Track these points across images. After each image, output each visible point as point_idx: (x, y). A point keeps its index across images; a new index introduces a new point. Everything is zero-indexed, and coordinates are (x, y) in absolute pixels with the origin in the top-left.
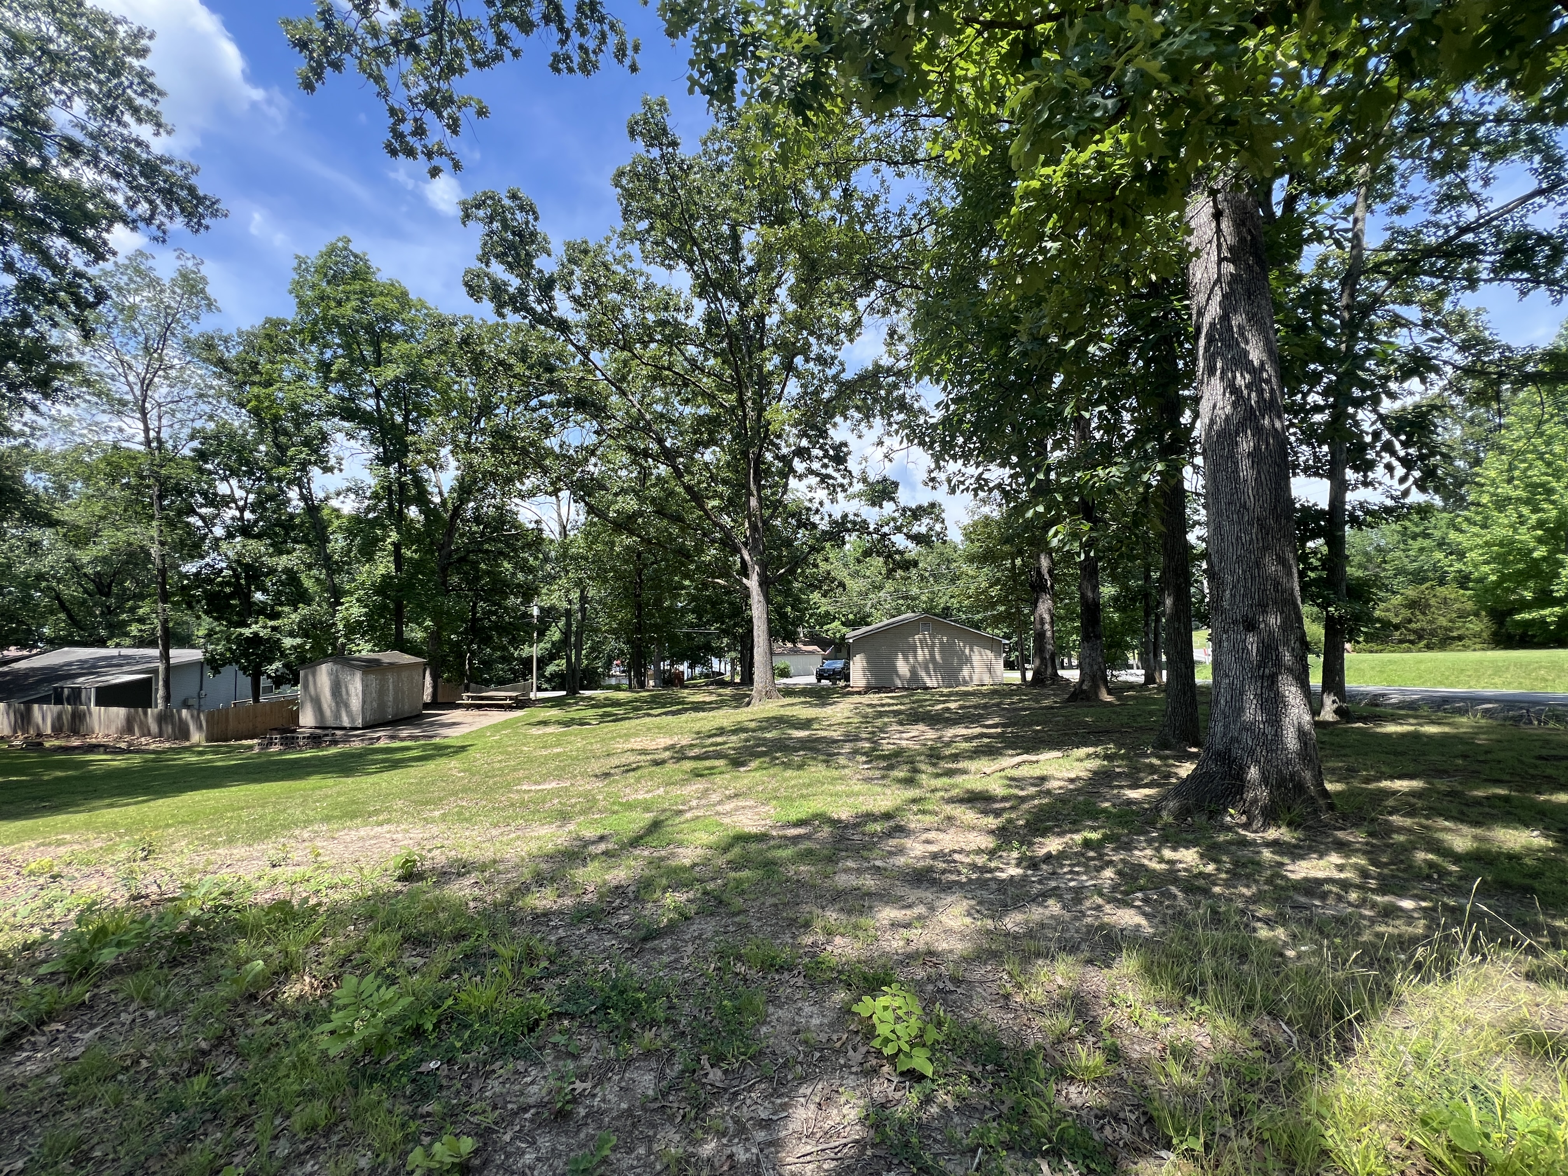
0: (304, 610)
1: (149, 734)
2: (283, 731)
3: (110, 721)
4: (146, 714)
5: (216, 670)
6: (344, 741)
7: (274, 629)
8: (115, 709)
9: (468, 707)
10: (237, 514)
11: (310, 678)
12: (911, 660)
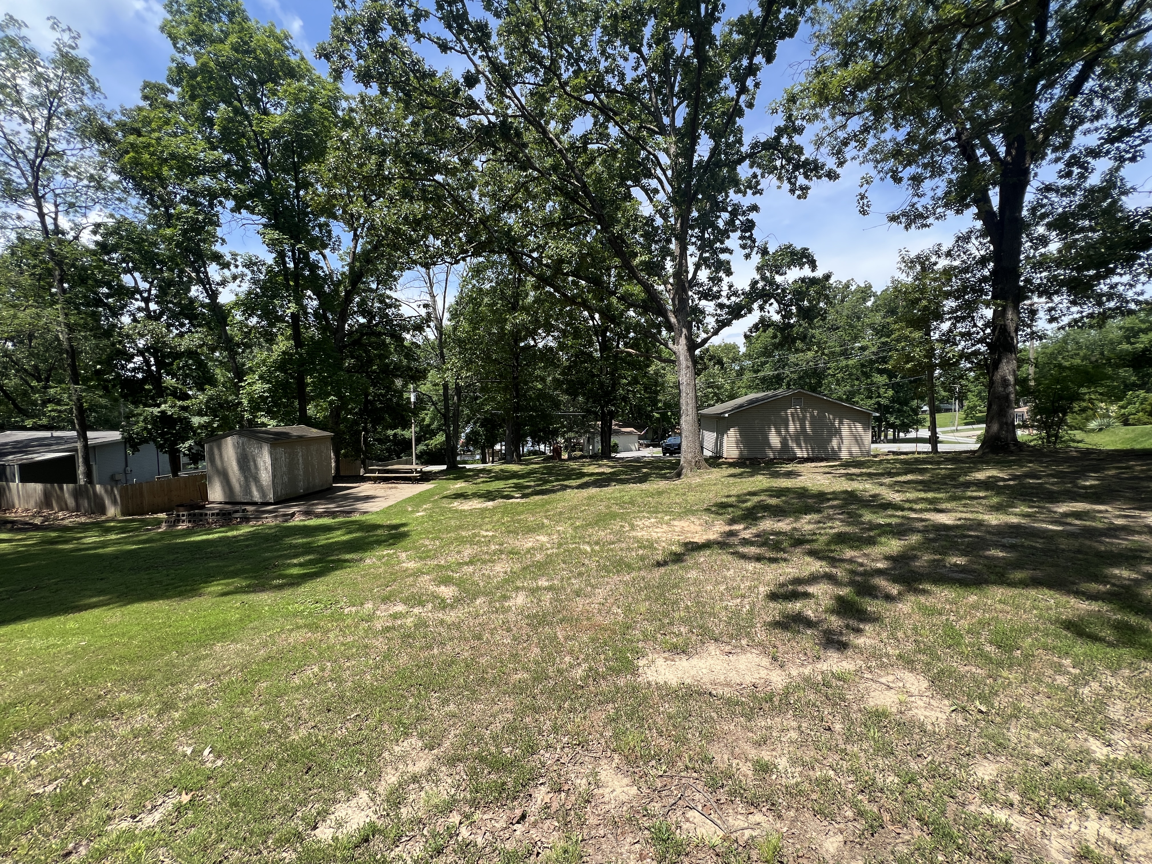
0: (211, 391)
1: (67, 509)
2: (191, 507)
3: (28, 496)
4: (61, 489)
5: (135, 448)
6: (257, 518)
7: (184, 409)
8: (32, 485)
9: (375, 480)
10: (143, 305)
11: (216, 451)
12: (783, 432)
